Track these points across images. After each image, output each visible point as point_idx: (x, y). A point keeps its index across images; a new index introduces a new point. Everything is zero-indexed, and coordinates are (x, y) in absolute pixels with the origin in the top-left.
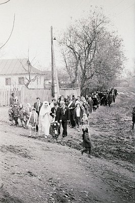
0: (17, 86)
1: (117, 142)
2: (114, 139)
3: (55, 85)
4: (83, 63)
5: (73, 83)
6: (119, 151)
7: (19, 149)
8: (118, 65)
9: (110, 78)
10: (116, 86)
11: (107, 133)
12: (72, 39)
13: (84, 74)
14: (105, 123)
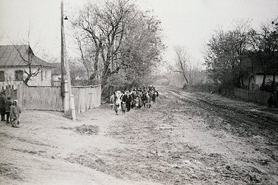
0: (11, 83)
1: (148, 157)
2: (144, 154)
3: (66, 81)
4: (105, 52)
5: (91, 78)
6: (150, 169)
7: (7, 167)
8: (154, 55)
9: (141, 72)
10: (151, 83)
11: (134, 146)
12: (91, 20)
13: (107, 67)
14: (134, 133)
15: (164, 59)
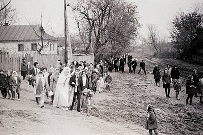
0: (29, 52)
1: (129, 106)
2: (126, 104)
3: (68, 51)
4: (97, 30)
5: (87, 49)
6: (131, 115)
7: (29, 113)
8: (132, 31)
9: (123, 44)
10: (130, 52)
11: (119, 98)
12: (86, 6)
13: (98, 40)
14: (119, 89)
15: (140, 34)
